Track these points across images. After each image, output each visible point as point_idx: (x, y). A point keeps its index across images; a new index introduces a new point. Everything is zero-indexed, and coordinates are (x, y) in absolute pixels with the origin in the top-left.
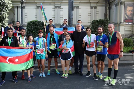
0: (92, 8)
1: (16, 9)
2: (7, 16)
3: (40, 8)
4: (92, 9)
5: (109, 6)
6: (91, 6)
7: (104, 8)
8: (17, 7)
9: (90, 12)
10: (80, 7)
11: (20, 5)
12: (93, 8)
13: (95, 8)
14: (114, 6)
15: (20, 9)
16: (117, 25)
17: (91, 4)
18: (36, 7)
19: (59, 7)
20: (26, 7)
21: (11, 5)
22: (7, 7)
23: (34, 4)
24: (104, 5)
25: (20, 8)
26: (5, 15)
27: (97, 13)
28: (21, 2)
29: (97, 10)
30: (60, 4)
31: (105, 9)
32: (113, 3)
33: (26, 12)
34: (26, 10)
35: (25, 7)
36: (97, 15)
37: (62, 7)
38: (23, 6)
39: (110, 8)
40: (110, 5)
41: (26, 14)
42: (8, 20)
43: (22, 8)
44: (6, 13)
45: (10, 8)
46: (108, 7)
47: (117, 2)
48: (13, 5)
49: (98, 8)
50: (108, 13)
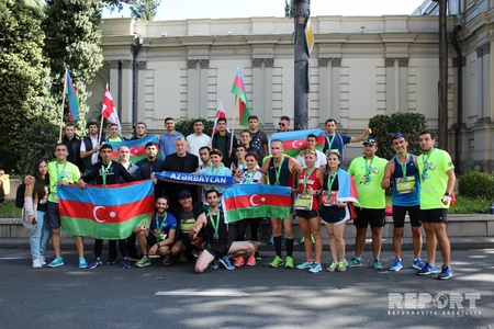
0: (392, 65)
1: (114, 73)
2: (86, 95)
3: (198, 65)
4: (390, 69)
5: (455, 55)
6: (388, 56)
7: (436, 61)
8: (120, 65)
9: (382, 80)
10: (344, 62)
11: (132, 59)
12: (396, 63)
13: (404, 62)
14: (475, 53)
15: (131, 71)
16: (486, 126)
17: (388, 49)
18: (183, 64)
19: (270, 63)
20: (150, 65)
21: (100, 58)
22: (86, 67)
23: (179, 53)
24: (437, 50)
25: (127, 67)
26: (80, 92)
27: (411, 80)
28: (133, 46)
29: (412, 71)
30: (271, 50)
31: (441, 67)
32: (472, 44)
33: (149, 82)
34: (149, 74)
35: (145, 63)
36: (411, 88)
37: (277, 63)
38: (138, 60)
39: (460, 63)
40: (459, 52)
41: (149, 90)
42: (87, 109)
43: (137, 67)
44: (83, 87)
45: (97, 67)
46: (454, 60)
47: (484, 41)
48: (107, 59)
49: (412, 62)
50: (451, 80)
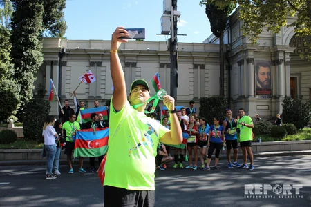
0: (197, 68)
1: (48, 68)
2: (34, 79)
3: (96, 65)
4: (196, 70)
5: (227, 64)
6: (195, 63)
7: (218, 67)
8: (52, 63)
9: (192, 75)
11: (58, 59)
12: (199, 67)
13: (203, 67)
14: (237, 64)
15: (58, 67)
16: (243, 100)
17: (195, 60)
18: (87, 64)
19: (134, 65)
20: (68, 64)
21: (42, 59)
22: (34, 63)
23: (85, 58)
24: (218, 61)
25: (56, 65)
26: (31, 78)
27: (206, 76)
28: (60, 53)
29: (206, 71)
30: (135, 58)
31: (221, 69)
32: (235, 59)
33: (68, 73)
34: (67, 68)
35: (66, 62)
36: (206, 80)
37: (138, 65)
38: (62, 61)
39: (229, 68)
40: (229, 62)
41: (68, 77)
42: (34, 87)
43: (62, 64)
44: (32, 75)
45: (40, 64)
46: (226, 66)
47: (241, 59)
48: (47, 59)
49: (207, 67)
50: (225, 76)
